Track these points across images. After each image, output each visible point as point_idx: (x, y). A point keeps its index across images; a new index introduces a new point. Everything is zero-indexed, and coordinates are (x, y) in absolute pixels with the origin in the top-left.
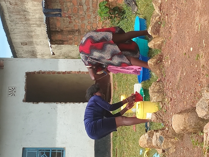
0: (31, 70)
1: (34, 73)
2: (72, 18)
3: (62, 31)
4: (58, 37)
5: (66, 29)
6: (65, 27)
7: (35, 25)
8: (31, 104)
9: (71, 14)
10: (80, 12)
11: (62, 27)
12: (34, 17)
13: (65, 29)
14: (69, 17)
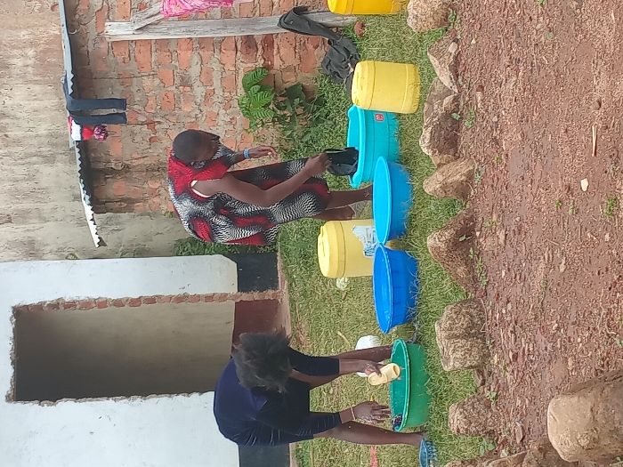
0: (31, 299)
1: (39, 307)
2: (157, 127)
3: (127, 168)
4: (115, 188)
5: (141, 161)
6: (136, 156)
7: (35, 159)
8: (32, 408)
9: (154, 115)
10: (182, 105)
11: (129, 157)
12: (34, 134)
13: (136, 163)
14: (150, 124)
